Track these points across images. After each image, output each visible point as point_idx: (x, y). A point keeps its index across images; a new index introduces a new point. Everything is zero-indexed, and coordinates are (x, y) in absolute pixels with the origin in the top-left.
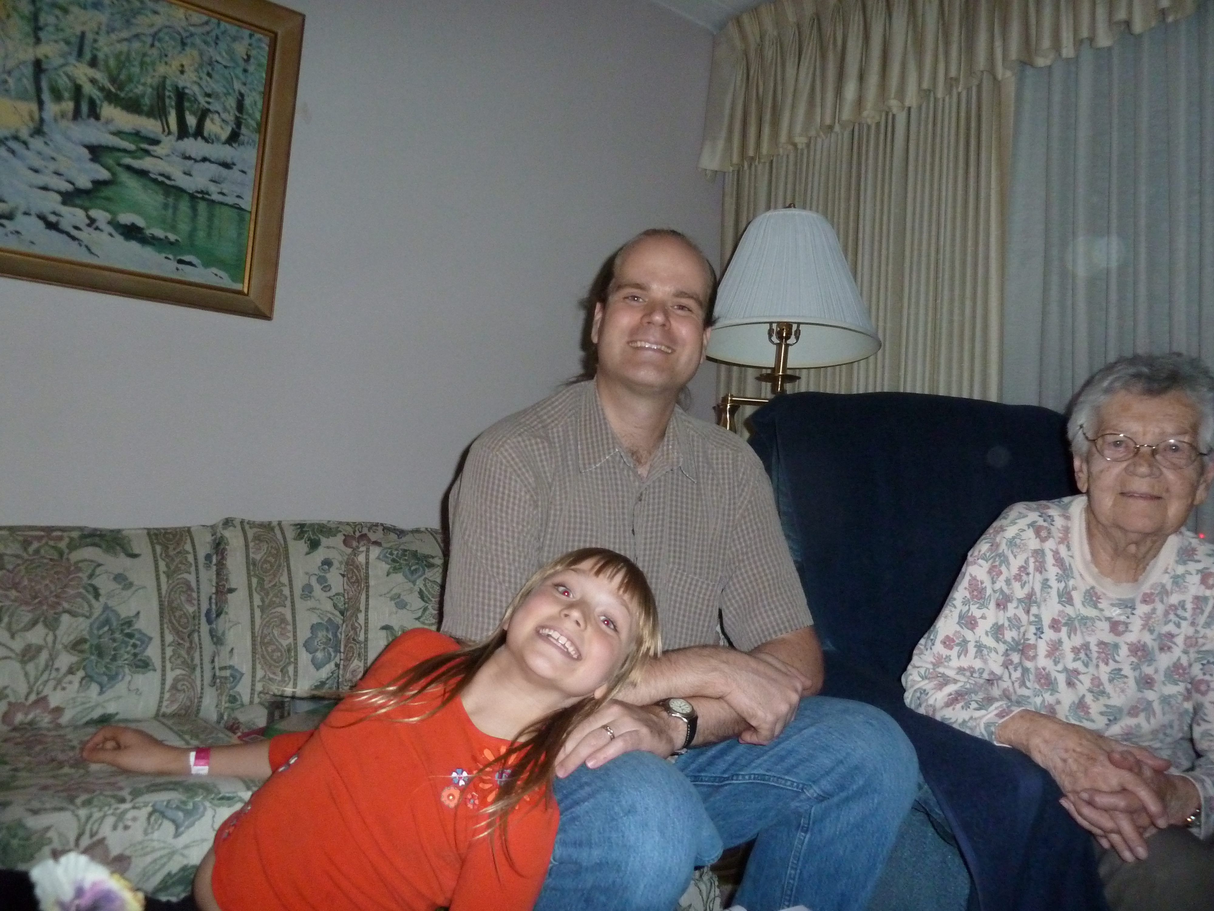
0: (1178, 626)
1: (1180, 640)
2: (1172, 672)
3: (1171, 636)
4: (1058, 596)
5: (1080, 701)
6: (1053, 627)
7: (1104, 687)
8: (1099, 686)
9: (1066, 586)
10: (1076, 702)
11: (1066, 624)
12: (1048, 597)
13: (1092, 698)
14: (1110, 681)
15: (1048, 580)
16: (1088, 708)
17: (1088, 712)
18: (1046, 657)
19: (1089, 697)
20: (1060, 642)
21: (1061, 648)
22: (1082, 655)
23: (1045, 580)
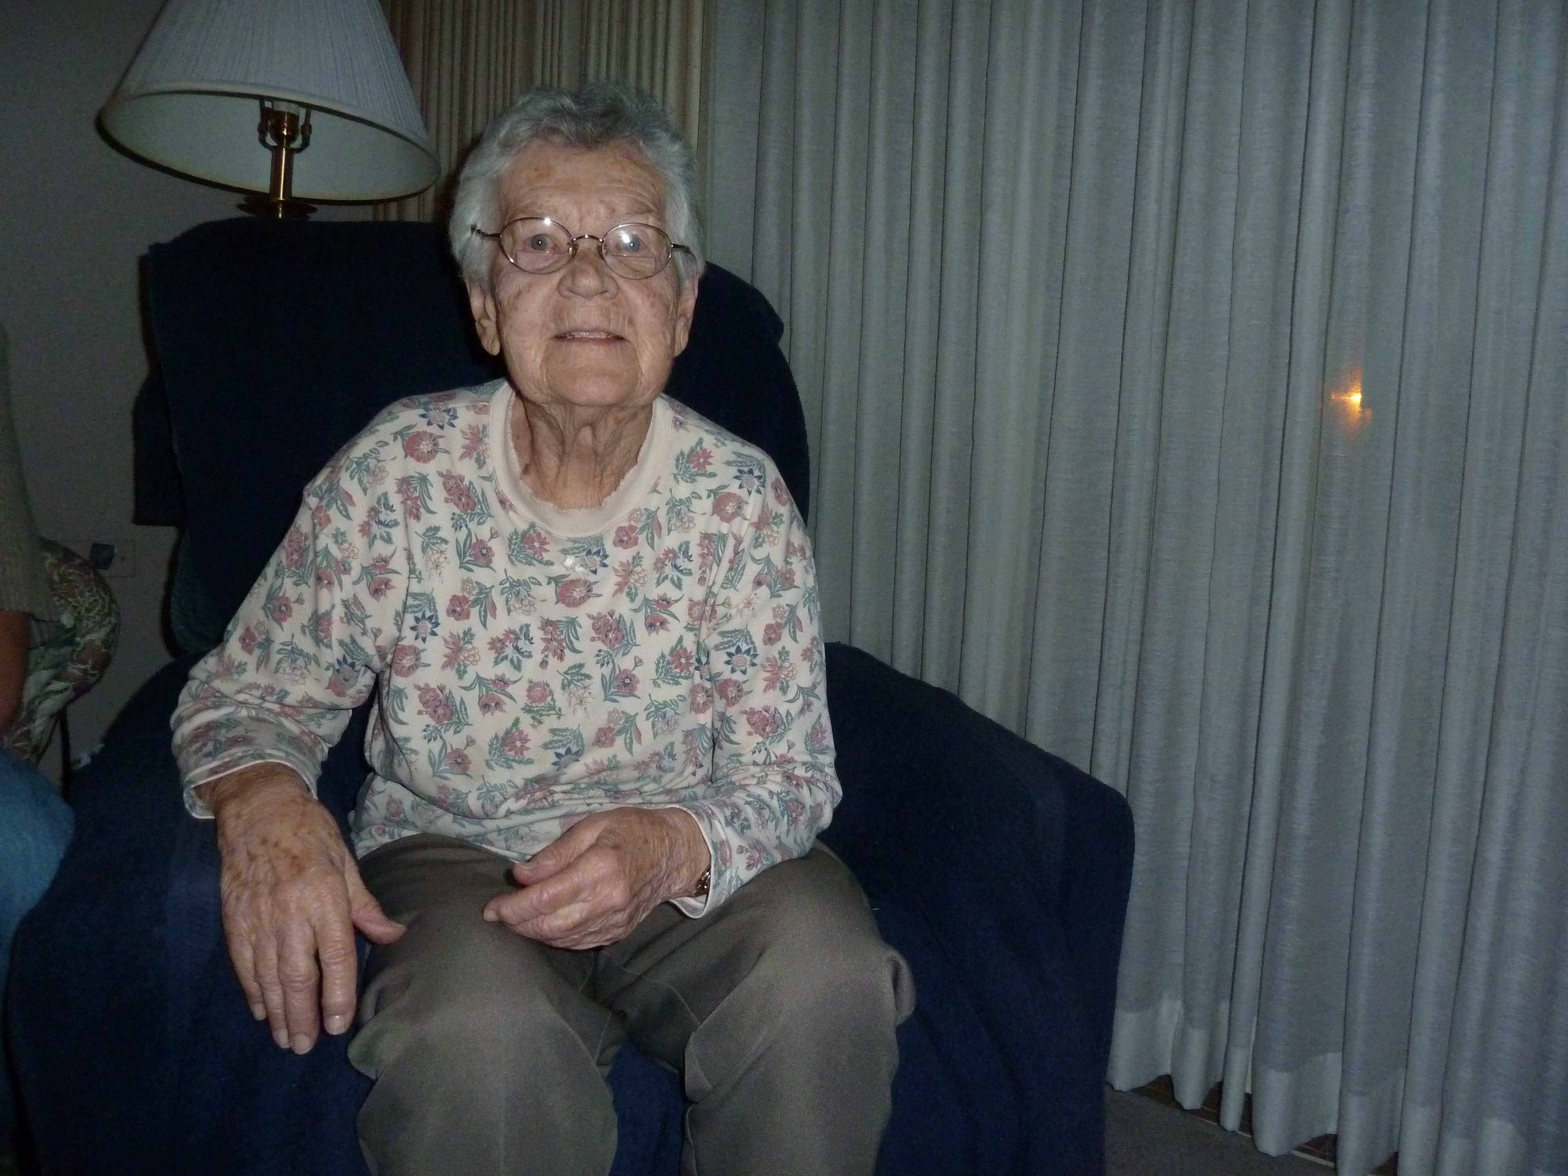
0: (678, 585)
1: (680, 609)
2: (669, 663)
3: (665, 602)
4: (459, 555)
5: (508, 733)
6: (454, 611)
7: (553, 700)
8: (543, 698)
9: (469, 534)
10: (501, 734)
11: (476, 602)
12: (442, 559)
13: (531, 721)
14: (564, 687)
15: (437, 529)
16: (525, 740)
17: (523, 748)
18: (445, 666)
19: (526, 721)
20: (468, 635)
21: (469, 646)
22: (509, 651)
23: (430, 529)
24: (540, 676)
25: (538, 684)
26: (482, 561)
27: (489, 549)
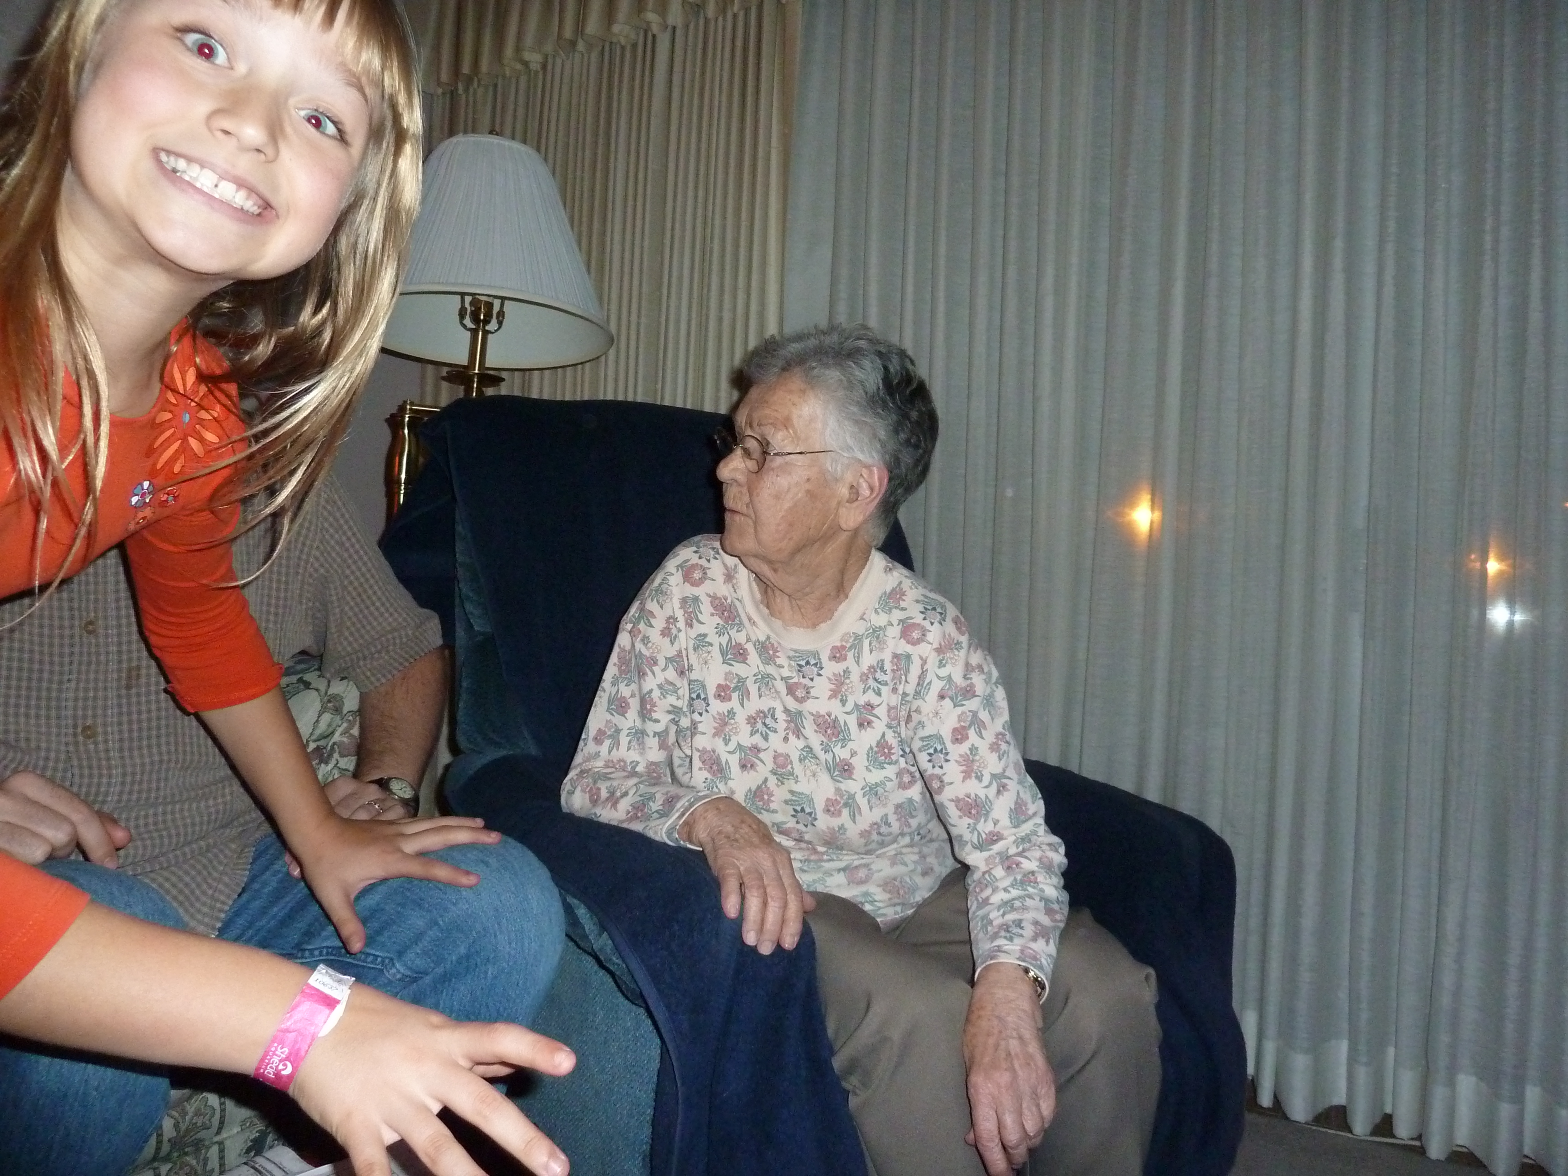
3: (870, 707)
4: (723, 655)
5: (759, 787)
6: (719, 696)
7: (792, 768)
8: (784, 766)
9: (730, 639)
10: (753, 789)
11: (736, 689)
12: (709, 658)
13: (776, 781)
14: (800, 760)
15: (705, 635)
16: (771, 795)
17: (769, 801)
18: (714, 735)
19: (772, 781)
20: (731, 713)
21: (732, 721)
22: (759, 725)
23: (700, 635)
24: (782, 748)
25: (780, 755)
26: (741, 659)
27: (745, 650)
